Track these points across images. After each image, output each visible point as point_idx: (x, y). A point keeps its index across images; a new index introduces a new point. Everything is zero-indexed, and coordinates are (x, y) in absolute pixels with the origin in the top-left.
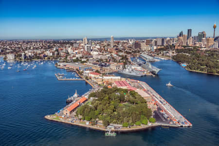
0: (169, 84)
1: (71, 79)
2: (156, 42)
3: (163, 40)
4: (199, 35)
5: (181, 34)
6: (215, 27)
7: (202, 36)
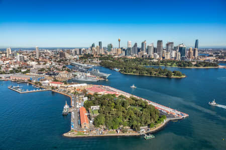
0: (133, 87)
1: (34, 91)
2: (76, 52)
3: (80, 50)
4: (108, 46)
5: (93, 46)
6: (119, 41)
7: (110, 47)
